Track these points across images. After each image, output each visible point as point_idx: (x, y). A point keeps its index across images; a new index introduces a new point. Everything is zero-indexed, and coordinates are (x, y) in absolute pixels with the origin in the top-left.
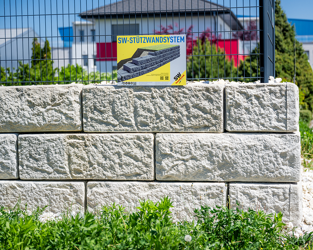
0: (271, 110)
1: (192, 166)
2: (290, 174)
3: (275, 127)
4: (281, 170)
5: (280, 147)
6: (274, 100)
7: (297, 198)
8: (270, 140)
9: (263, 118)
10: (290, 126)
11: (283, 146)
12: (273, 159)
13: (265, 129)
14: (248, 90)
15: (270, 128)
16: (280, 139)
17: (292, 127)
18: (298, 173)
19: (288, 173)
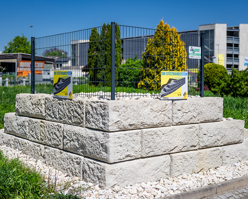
0: (100, 117)
1: (72, 144)
2: (105, 158)
3: (101, 128)
4: (102, 154)
5: (101, 140)
6: (101, 111)
7: (105, 173)
8: (98, 135)
9: (97, 121)
10: (107, 128)
11: (102, 139)
12: (98, 147)
13: (98, 128)
14: (93, 103)
15: (99, 128)
16: (102, 135)
17: (108, 128)
18: (109, 158)
19: (105, 157)
